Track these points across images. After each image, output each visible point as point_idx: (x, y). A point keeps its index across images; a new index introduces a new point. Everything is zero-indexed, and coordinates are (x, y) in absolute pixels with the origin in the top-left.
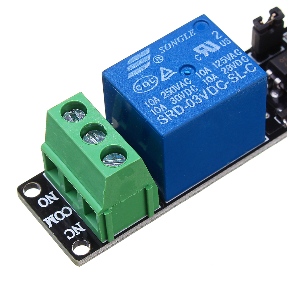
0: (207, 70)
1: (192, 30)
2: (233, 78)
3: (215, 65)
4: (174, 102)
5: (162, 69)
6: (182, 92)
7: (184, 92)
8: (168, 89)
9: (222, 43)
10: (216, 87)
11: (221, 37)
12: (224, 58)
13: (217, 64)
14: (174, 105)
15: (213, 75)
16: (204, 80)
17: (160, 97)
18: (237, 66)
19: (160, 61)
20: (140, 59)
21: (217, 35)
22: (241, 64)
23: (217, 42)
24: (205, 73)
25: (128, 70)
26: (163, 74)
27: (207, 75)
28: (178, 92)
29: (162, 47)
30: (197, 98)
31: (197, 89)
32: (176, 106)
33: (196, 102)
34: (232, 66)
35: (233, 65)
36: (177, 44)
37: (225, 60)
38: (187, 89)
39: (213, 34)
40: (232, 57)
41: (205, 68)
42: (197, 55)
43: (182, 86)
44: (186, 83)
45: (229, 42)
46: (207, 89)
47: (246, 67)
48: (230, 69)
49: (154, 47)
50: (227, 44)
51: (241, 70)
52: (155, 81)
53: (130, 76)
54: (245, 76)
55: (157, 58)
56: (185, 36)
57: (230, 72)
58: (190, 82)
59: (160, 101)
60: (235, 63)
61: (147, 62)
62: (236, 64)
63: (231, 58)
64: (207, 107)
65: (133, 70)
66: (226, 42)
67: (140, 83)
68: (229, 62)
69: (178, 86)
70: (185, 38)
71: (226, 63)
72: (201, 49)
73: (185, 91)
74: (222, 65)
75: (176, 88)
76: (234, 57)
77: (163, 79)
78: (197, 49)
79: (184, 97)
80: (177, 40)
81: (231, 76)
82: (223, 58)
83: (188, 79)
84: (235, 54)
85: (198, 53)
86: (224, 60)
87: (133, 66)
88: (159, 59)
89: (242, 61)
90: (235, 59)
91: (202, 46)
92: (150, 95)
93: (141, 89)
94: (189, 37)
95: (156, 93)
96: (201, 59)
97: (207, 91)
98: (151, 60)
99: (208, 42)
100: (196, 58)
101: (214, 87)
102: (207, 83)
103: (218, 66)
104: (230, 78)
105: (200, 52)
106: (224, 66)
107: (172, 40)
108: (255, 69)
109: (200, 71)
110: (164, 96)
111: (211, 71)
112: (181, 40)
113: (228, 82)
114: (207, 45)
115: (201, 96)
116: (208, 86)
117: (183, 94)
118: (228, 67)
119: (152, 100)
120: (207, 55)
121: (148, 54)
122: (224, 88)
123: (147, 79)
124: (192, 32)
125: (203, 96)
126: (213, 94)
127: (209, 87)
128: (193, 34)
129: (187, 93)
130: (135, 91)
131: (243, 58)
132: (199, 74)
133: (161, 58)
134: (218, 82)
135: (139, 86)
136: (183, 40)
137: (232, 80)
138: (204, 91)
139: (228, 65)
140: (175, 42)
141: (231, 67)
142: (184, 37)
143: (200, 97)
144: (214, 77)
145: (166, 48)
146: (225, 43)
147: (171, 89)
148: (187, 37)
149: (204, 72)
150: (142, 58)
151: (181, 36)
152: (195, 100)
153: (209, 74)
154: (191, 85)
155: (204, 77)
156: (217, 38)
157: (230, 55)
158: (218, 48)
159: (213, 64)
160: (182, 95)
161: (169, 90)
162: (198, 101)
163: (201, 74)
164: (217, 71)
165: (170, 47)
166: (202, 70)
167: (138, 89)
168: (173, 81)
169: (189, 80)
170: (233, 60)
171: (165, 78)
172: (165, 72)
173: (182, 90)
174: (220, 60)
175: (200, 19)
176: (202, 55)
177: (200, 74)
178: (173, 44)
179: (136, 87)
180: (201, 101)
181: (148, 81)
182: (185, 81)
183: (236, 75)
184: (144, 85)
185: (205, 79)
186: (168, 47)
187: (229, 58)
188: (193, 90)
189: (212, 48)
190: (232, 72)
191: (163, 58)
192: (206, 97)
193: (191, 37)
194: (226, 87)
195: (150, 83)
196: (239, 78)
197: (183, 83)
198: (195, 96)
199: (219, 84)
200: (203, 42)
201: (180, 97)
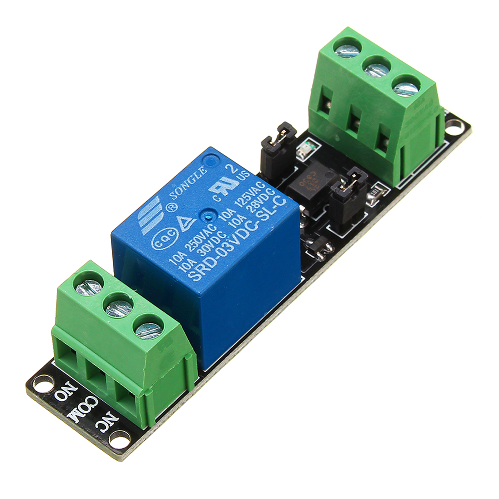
0: (230, 212)
1: (202, 167)
2: (263, 215)
3: (238, 204)
4: (203, 254)
5: (179, 218)
6: (209, 241)
7: (211, 241)
8: (192, 240)
9: (240, 176)
10: (246, 229)
11: (237, 170)
12: (246, 194)
13: (240, 203)
14: (204, 258)
15: (238, 216)
16: (230, 223)
17: (186, 251)
18: (263, 201)
19: (174, 209)
20: (151, 210)
21: (232, 168)
22: (267, 199)
23: (233, 177)
24: (229, 215)
25: (141, 226)
26: (182, 224)
27: (232, 217)
28: (205, 242)
29: (172, 193)
30: (228, 246)
31: (225, 235)
32: (207, 259)
33: (228, 250)
34: (258, 202)
35: (259, 200)
36: (189, 186)
37: (248, 196)
38: (214, 237)
39: (227, 168)
40: (256, 192)
41: (228, 209)
42: (215, 196)
43: (207, 234)
44: (211, 230)
45: (247, 175)
46: (236, 233)
47: (274, 201)
48: (257, 206)
49: (164, 194)
50: (246, 177)
51: (269, 205)
52: (174, 233)
53: (145, 232)
54: (275, 211)
55: (171, 207)
56: (196, 175)
57: (258, 210)
58: (215, 228)
59: (186, 255)
60: (260, 198)
61: (160, 213)
62: (262, 199)
63: (255, 193)
64: (241, 254)
65: (147, 224)
66: (244, 175)
67: (158, 238)
68: (253, 198)
69: (202, 235)
70: (196, 178)
71: (250, 199)
72: (218, 187)
73: (211, 239)
74: (247, 202)
75: (201, 237)
76: (257, 191)
77: (184, 230)
78: (212, 189)
79: (213, 247)
80: (187, 182)
81: (259, 214)
83: (211, 225)
84: (257, 188)
85: (215, 194)
86: (246, 196)
87: (145, 220)
88: (173, 207)
89: (267, 194)
90: (259, 193)
91: (218, 184)
92: (174, 250)
93: (161, 244)
94: (201, 176)
95: (179, 246)
96: (220, 200)
97: (236, 235)
98: (164, 210)
99: (224, 179)
100: (215, 200)
101: (244, 230)
102: (234, 226)
103: (242, 205)
104: (259, 217)
105: (218, 192)
106: (249, 203)
107: (182, 182)
108: (284, 200)
109: (222, 214)
110: (190, 249)
111: (235, 212)
112: (192, 181)
113: (258, 222)
114: (223, 182)
115: (232, 242)
116: (236, 229)
117: (211, 243)
118: (253, 204)
119: (177, 256)
120: (226, 194)
121: (158, 204)
122: (255, 229)
123: (165, 233)
124: (203, 170)
125: (234, 242)
126: (244, 238)
127: (238, 231)
128: (204, 172)
129: (215, 241)
130: (154, 248)
131: (268, 190)
132: (222, 217)
133: (175, 206)
134: (247, 223)
135: (158, 242)
136: (195, 181)
137: (262, 218)
138: (234, 236)
139: (253, 202)
140: (186, 184)
141: (257, 203)
142: (194, 176)
143: (230, 243)
144: (241, 218)
145: (177, 193)
146: (243, 177)
147: (195, 240)
148: (199, 177)
149: (228, 214)
150: (153, 209)
151: (191, 176)
152: (225, 248)
153: (234, 216)
154: (216, 231)
155: (230, 220)
156: (233, 173)
157: (252, 190)
158: (237, 183)
159: (236, 203)
160: (210, 244)
161: (193, 241)
162: (230, 248)
163: (226, 217)
164: (242, 211)
165: (182, 192)
166: (225, 212)
167: (157, 246)
168: (195, 230)
169: (213, 226)
170: (257, 195)
171: (185, 228)
172: (184, 221)
173: (208, 238)
174: (242, 197)
175: (207, 153)
176: (220, 195)
177: (224, 217)
178: (184, 187)
179: (156, 244)
180: (233, 248)
181: (167, 235)
182: (210, 229)
183: (265, 212)
184: (163, 240)
186: (178, 190)
187: (252, 193)
188: (221, 237)
189: (230, 184)
190: (260, 209)
191: (176, 205)
192: (238, 243)
193: (203, 176)
194: (257, 227)
195: (169, 236)
196: (269, 215)
197: (207, 231)
198: (224, 243)
199: (248, 224)
200: (218, 180)
201: (207, 247)
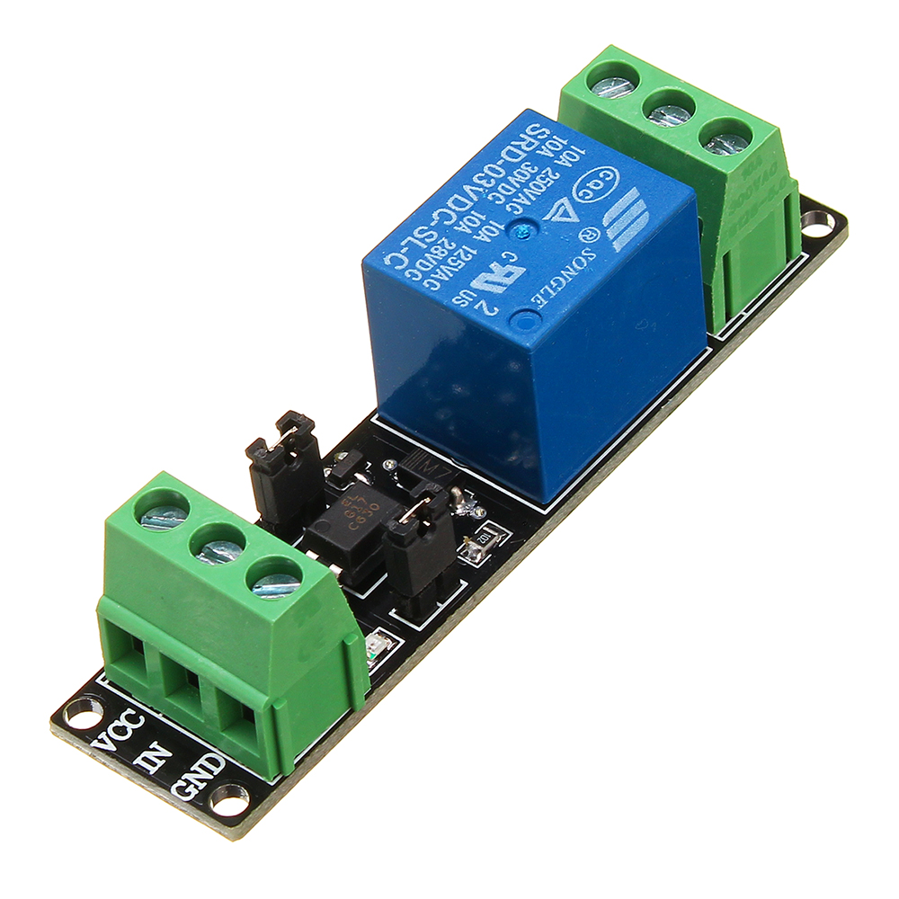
0: (484, 236)
1: (541, 306)
2: (425, 234)
3: (471, 251)
4: (527, 166)
5: (574, 219)
6: (518, 186)
7: (515, 187)
8: (548, 185)
9: (471, 296)
10: (454, 211)
11: (476, 307)
12: (456, 267)
13: (466, 253)
14: (525, 160)
15: (469, 231)
16: (483, 218)
17: (556, 168)
18: (426, 259)
19: (585, 233)
20: (625, 229)
21: (485, 309)
22: (418, 263)
23: (482, 294)
24: (486, 232)
25: (641, 202)
26: (568, 210)
27: (480, 228)
28: (525, 185)
29: (591, 259)
30: (483, 182)
31: (490, 198)
32: (520, 159)
33: (483, 175)
34: (435, 257)
35: (434, 259)
36: (562, 272)
37: (452, 264)
38: (510, 193)
39: (495, 309)
40: (440, 273)
41: (489, 241)
42: (514, 260)
43: (523, 198)
44: (515, 205)
45: (457, 300)
46: (470, 203)
47: (406, 261)
48: (436, 249)
50: (459, 295)
51: (415, 253)
52: (581, 194)
53: (633, 193)
54: (403, 243)
55: (592, 236)
56: (551, 291)
57: (435, 243)
58: (509, 209)
59: (556, 161)
60: (431, 263)
61: (611, 224)
62: (428, 261)
63: (441, 270)
65: (632, 204)
67: (609, 185)
68: (444, 262)
69: (530, 195)
70: (551, 286)
71: (449, 259)
72: (508, 275)
73: (514, 190)
74: (455, 254)
75: (533, 192)
76: (437, 273)
77: (565, 200)
78: (519, 271)
79: (509, 178)
80: (566, 279)
81: (432, 236)
82: (459, 267)
83: (516, 212)
84: (436, 279)
85: (513, 264)
86: (456, 264)
87: (635, 210)
88: (587, 236)
89: (419, 270)
90: (433, 271)
91: (509, 281)
92: (578, 168)
93: (601, 175)
94: (542, 291)
95: (568, 176)
96: (503, 255)
97: (470, 199)
98: (603, 230)
99: (500, 290)
100: (513, 255)
101: (457, 209)
102: (475, 214)
103: (463, 249)
104: (431, 232)
105: (509, 268)
106: (451, 253)
108: (387, 261)
109: (497, 233)
110: (550, 172)
111: (475, 237)
112: (557, 281)
113: (432, 224)
114: (500, 284)
115: (478, 189)
116: (471, 209)
117: (515, 184)
118: (443, 253)
119: (571, 160)
120: (493, 265)
121: (614, 239)
122: (438, 211)
123: (597, 194)
124: (539, 302)
125: (474, 188)
126: (456, 196)
127: (468, 207)
128: (537, 298)
129: (507, 187)
130: (613, 169)
131: (417, 276)
132: (498, 227)
133: (585, 238)
134: (452, 221)
135: (607, 179)
136: (552, 282)
137: (426, 231)
138: (475, 199)
139: (444, 255)
140: (568, 275)
141: (436, 254)
142: (554, 290)
143: (481, 186)
144: (464, 228)
145: (583, 260)
146: (464, 296)
147: (542, 186)
148: (545, 290)
149: (488, 234)
150: (624, 230)
151: (560, 289)
152: (488, 178)
153: (476, 231)
154: (506, 203)
155: (484, 223)
156: (483, 302)
157: (447, 275)
158: (475, 284)
159: (475, 252)
160: (516, 182)
161: (545, 185)
162: (480, 178)
163: (491, 228)
164: (463, 239)
165: (574, 262)
166: (493, 235)
167: (608, 172)
169: (512, 211)
170: (437, 267)
171: (563, 204)
172: (565, 214)
173: (519, 191)
174: (464, 262)
176: (504, 263)
177: (494, 226)
178: (571, 270)
179: (612, 175)
180: (475, 179)
181: (592, 190)
182: (518, 207)
183: (422, 240)
184: (599, 182)
185: (480, 220)
186: (580, 263)
187: (446, 271)
188: (498, 195)
189: (486, 282)
190: (431, 245)
191: (581, 239)
192: (467, 188)
193: (538, 291)
194: (435, 215)
195: (588, 188)
196: (413, 237)
197: (523, 202)
198: (490, 185)
199: (450, 218)
200: (510, 288)
201: (520, 177)
